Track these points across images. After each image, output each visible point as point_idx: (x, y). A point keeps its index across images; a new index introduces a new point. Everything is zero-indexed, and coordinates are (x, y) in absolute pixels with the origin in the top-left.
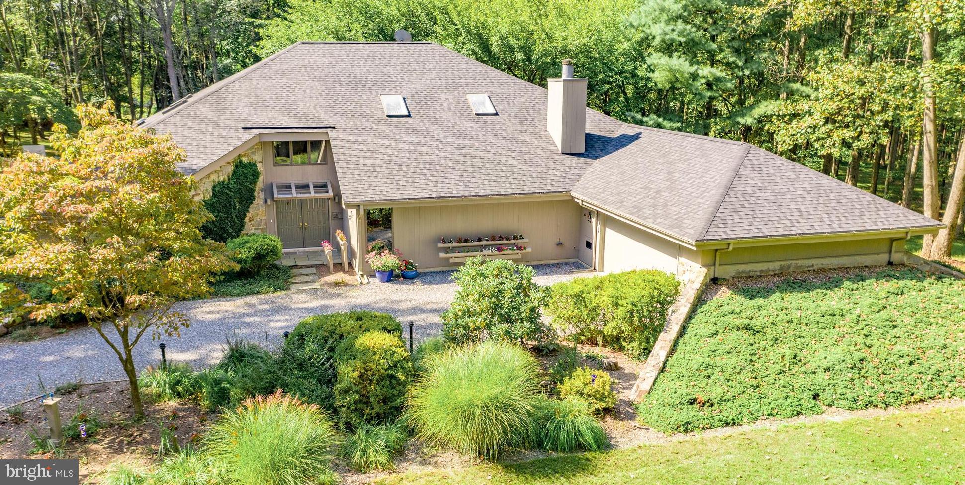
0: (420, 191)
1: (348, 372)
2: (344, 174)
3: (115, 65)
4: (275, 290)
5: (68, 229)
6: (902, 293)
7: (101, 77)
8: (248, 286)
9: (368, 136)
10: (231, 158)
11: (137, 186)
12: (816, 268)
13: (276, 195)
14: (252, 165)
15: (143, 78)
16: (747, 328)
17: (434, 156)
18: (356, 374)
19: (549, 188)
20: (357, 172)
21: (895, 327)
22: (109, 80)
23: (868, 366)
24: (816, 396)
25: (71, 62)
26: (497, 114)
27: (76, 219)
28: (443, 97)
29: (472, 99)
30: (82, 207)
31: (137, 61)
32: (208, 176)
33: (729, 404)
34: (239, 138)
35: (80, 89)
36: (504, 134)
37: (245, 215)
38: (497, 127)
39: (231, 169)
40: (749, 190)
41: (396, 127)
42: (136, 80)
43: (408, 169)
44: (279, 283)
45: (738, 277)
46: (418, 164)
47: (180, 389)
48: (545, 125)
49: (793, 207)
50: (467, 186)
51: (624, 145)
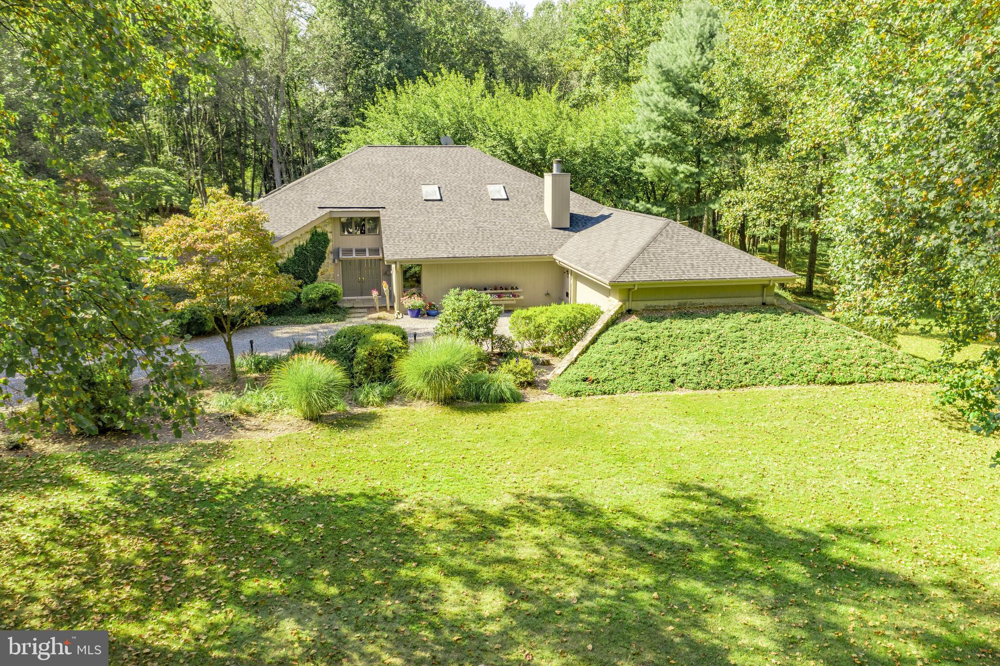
0: (442, 252)
1: (362, 352)
2: (387, 240)
3: (231, 161)
4: (335, 321)
5: (198, 257)
6: (760, 322)
7: (220, 171)
8: (316, 318)
9: (409, 214)
10: (309, 229)
11: (239, 234)
12: (705, 305)
13: (341, 256)
14: (324, 234)
15: (254, 171)
16: (637, 339)
17: (455, 229)
18: (367, 353)
19: (537, 252)
20: (397, 239)
21: (744, 342)
22: (226, 173)
23: (715, 365)
24: (673, 381)
25: (196, 159)
26: (508, 199)
27: (203, 252)
28: (469, 186)
29: (490, 188)
30: (208, 245)
31: (250, 157)
32: (292, 241)
33: (610, 382)
34: (315, 215)
35: (202, 181)
36: (511, 214)
37: (318, 270)
38: (506, 209)
39: (308, 236)
40: (659, 251)
41: (431, 208)
42: (249, 173)
43: (435, 237)
44: (338, 317)
45: (647, 309)
46: (443, 234)
47: (261, 367)
48: (543, 208)
49: (688, 262)
50: (476, 250)
51: (598, 222)
